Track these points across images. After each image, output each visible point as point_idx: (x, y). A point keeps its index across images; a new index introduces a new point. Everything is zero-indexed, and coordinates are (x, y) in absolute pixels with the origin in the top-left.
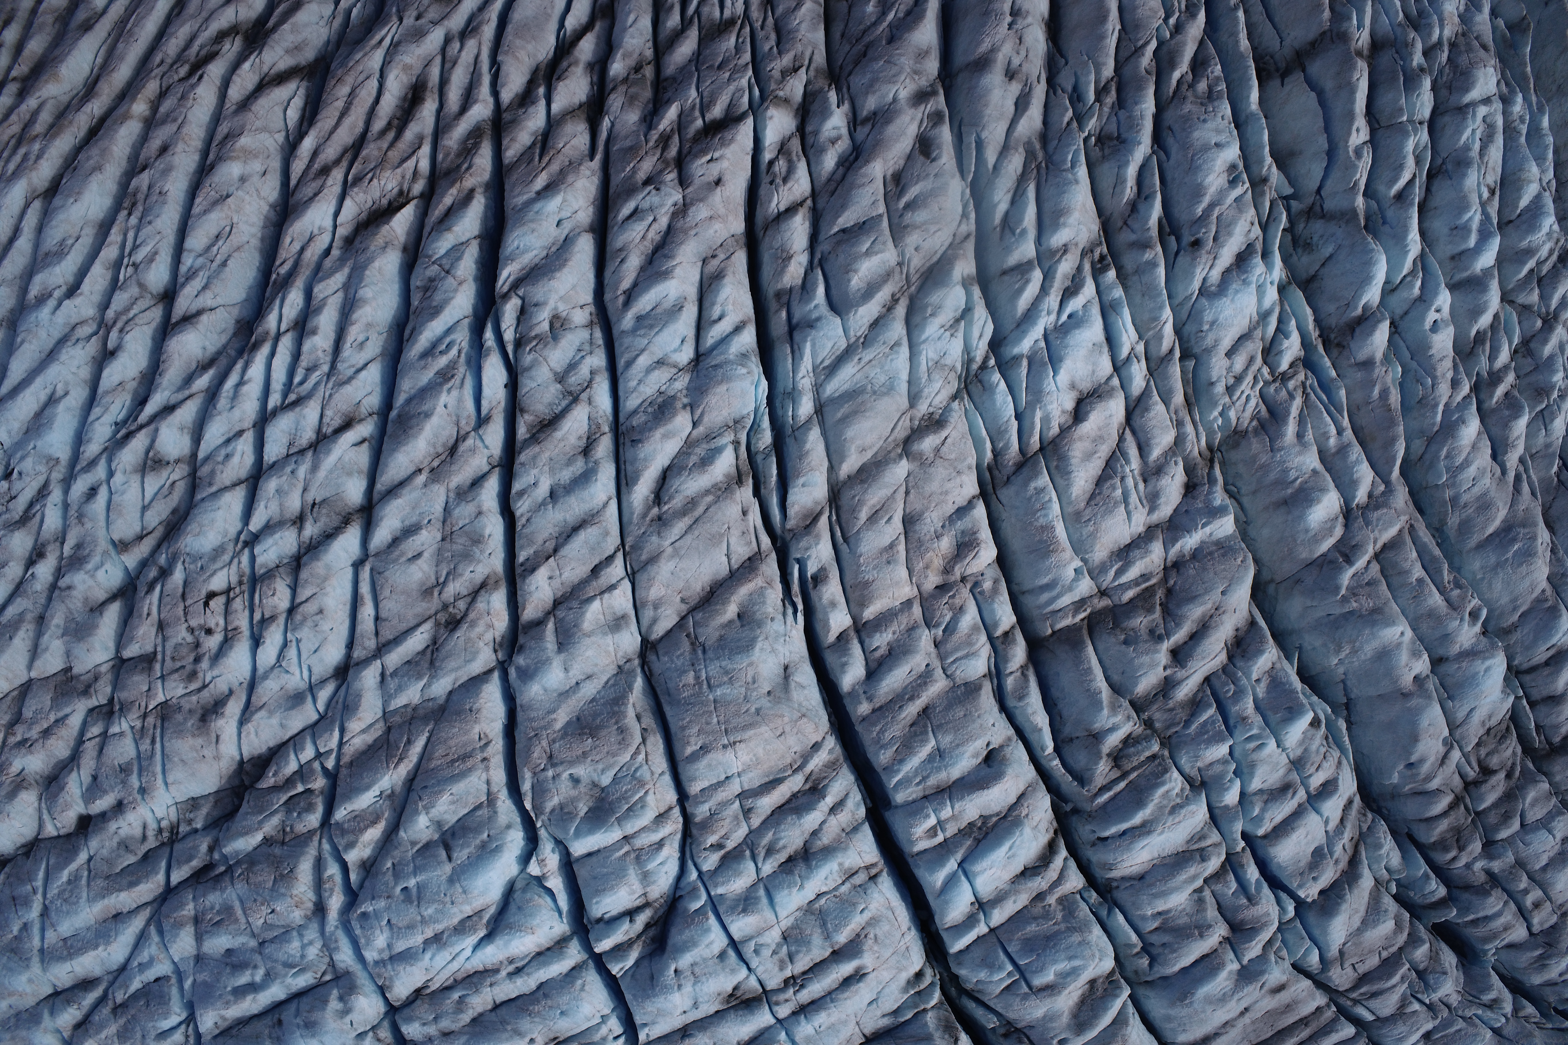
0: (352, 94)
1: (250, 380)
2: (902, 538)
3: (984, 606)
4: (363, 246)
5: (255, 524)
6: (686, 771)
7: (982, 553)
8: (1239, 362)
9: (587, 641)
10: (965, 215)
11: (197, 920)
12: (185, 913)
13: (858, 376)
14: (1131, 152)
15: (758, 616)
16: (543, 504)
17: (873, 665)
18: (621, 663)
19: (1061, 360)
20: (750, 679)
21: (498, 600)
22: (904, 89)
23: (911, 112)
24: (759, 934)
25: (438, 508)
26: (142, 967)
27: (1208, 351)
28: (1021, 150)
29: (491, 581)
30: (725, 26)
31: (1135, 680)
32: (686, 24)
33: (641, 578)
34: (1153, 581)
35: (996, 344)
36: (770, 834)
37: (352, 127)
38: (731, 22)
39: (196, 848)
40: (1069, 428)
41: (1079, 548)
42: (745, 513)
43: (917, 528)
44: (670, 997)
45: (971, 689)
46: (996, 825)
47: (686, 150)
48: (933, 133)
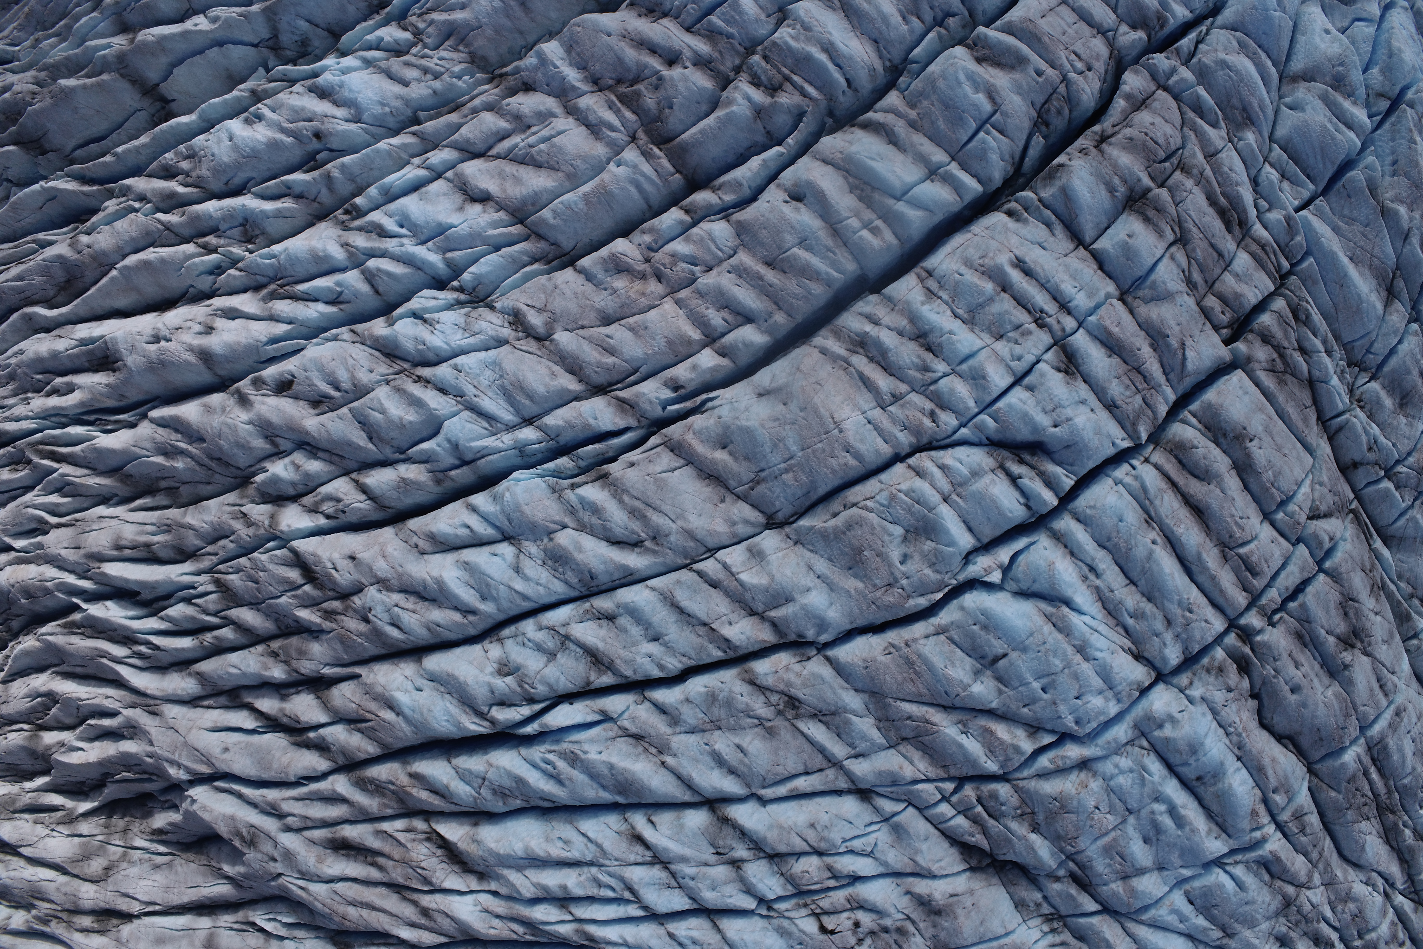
0: (353, 904)
1: (622, 937)
2: (622, 322)
3: (668, 238)
4: (481, 862)
5: (750, 904)
6: (873, 460)
7: (620, 249)
8: (411, 74)
9: (778, 577)
10: (335, 338)
11: (1125, 877)
12: (1121, 890)
13: (490, 394)
14: (252, 211)
15: (719, 431)
16: (665, 645)
17: (740, 319)
18: (792, 543)
19: (440, 224)
20: (776, 424)
21: (762, 667)
22: (240, 417)
23: (257, 406)
24: (1002, 360)
25: (692, 739)
26: (1183, 919)
27: (407, 102)
28: (270, 304)
29: (747, 676)
30: (222, 587)
31: (701, 90)
32: (228, 622)
33: (711, 543)
34: (613, 97)
35: (440, 285)
36: (911, 372)
37: (383, 897)
38: (217, 582)
39: (1060, 894)
40: (497, 203)
41: (599, 168)
42: (632, 465)
43: (611, 311)
44: (1081, 426)
45: (741, 230)
46: (856, 177)
47: (332, 594)
48: (271, 383)
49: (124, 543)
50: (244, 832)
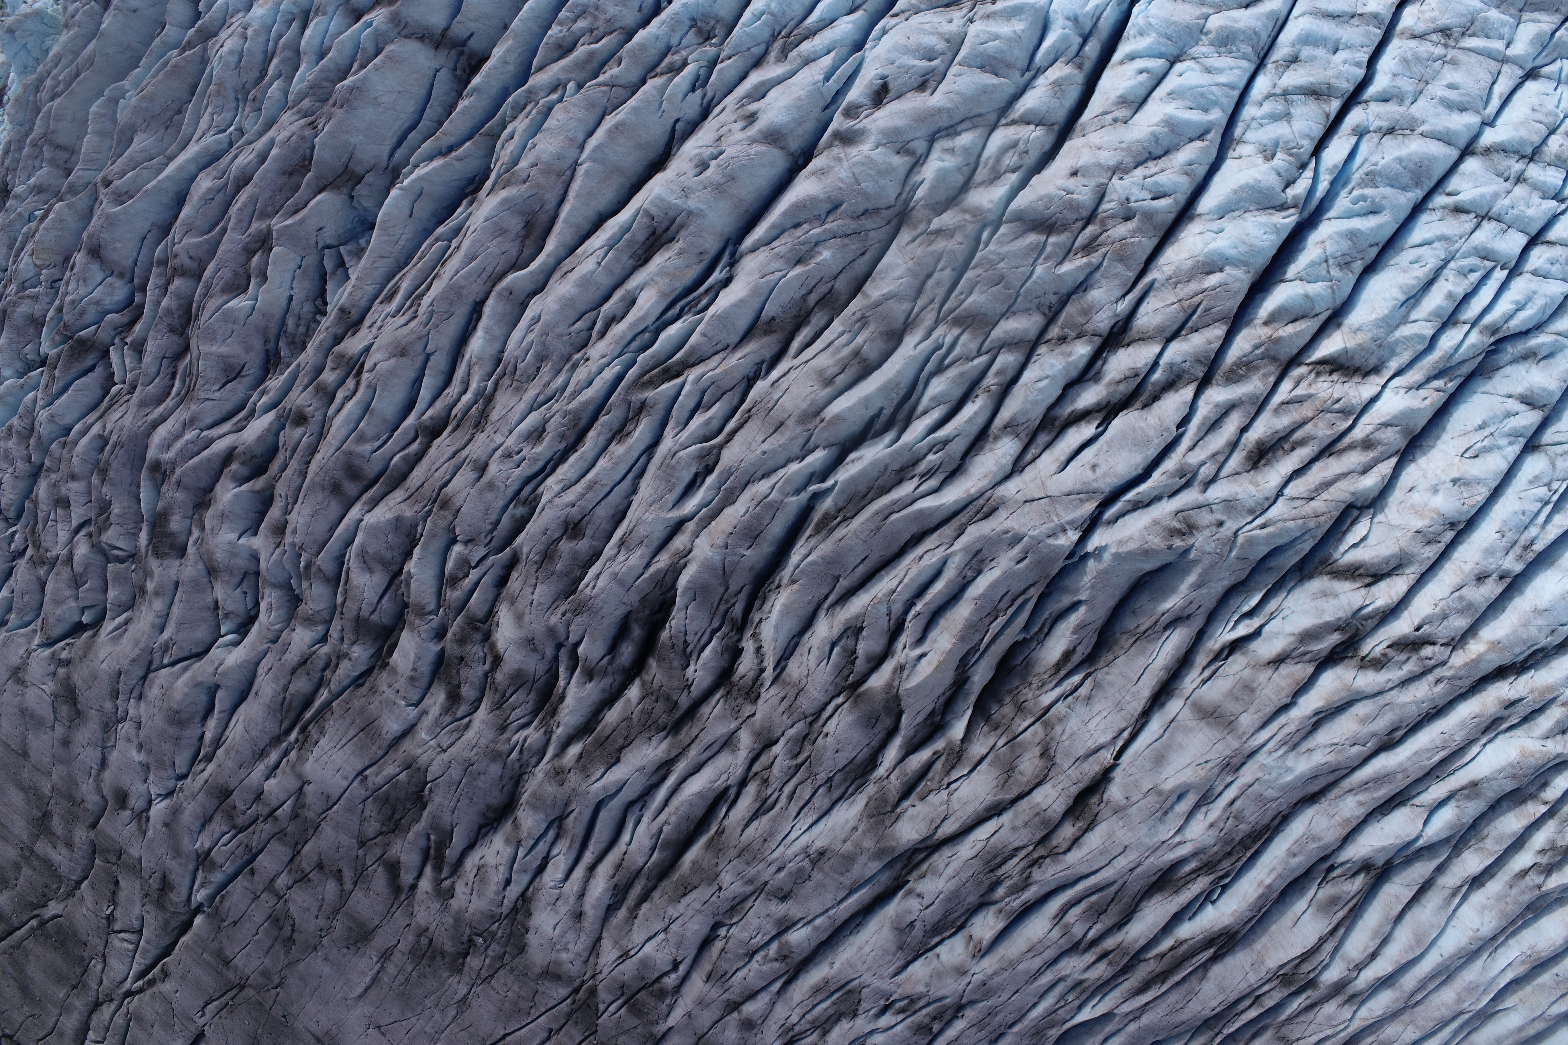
0: (1311, 497)
1: (1512, 302)
5: (1553, 206)
10: (884, 32)
16: (1349, 46)
21: (1407, 24)
22: (862, 149)
23: (872, 127)
25: (1421, 102)
29: (1407, 35)
37: (1326, 468)
47: (1080, 224)
48: (866, 101)
49: (831, 372)
50: (1176, 524)
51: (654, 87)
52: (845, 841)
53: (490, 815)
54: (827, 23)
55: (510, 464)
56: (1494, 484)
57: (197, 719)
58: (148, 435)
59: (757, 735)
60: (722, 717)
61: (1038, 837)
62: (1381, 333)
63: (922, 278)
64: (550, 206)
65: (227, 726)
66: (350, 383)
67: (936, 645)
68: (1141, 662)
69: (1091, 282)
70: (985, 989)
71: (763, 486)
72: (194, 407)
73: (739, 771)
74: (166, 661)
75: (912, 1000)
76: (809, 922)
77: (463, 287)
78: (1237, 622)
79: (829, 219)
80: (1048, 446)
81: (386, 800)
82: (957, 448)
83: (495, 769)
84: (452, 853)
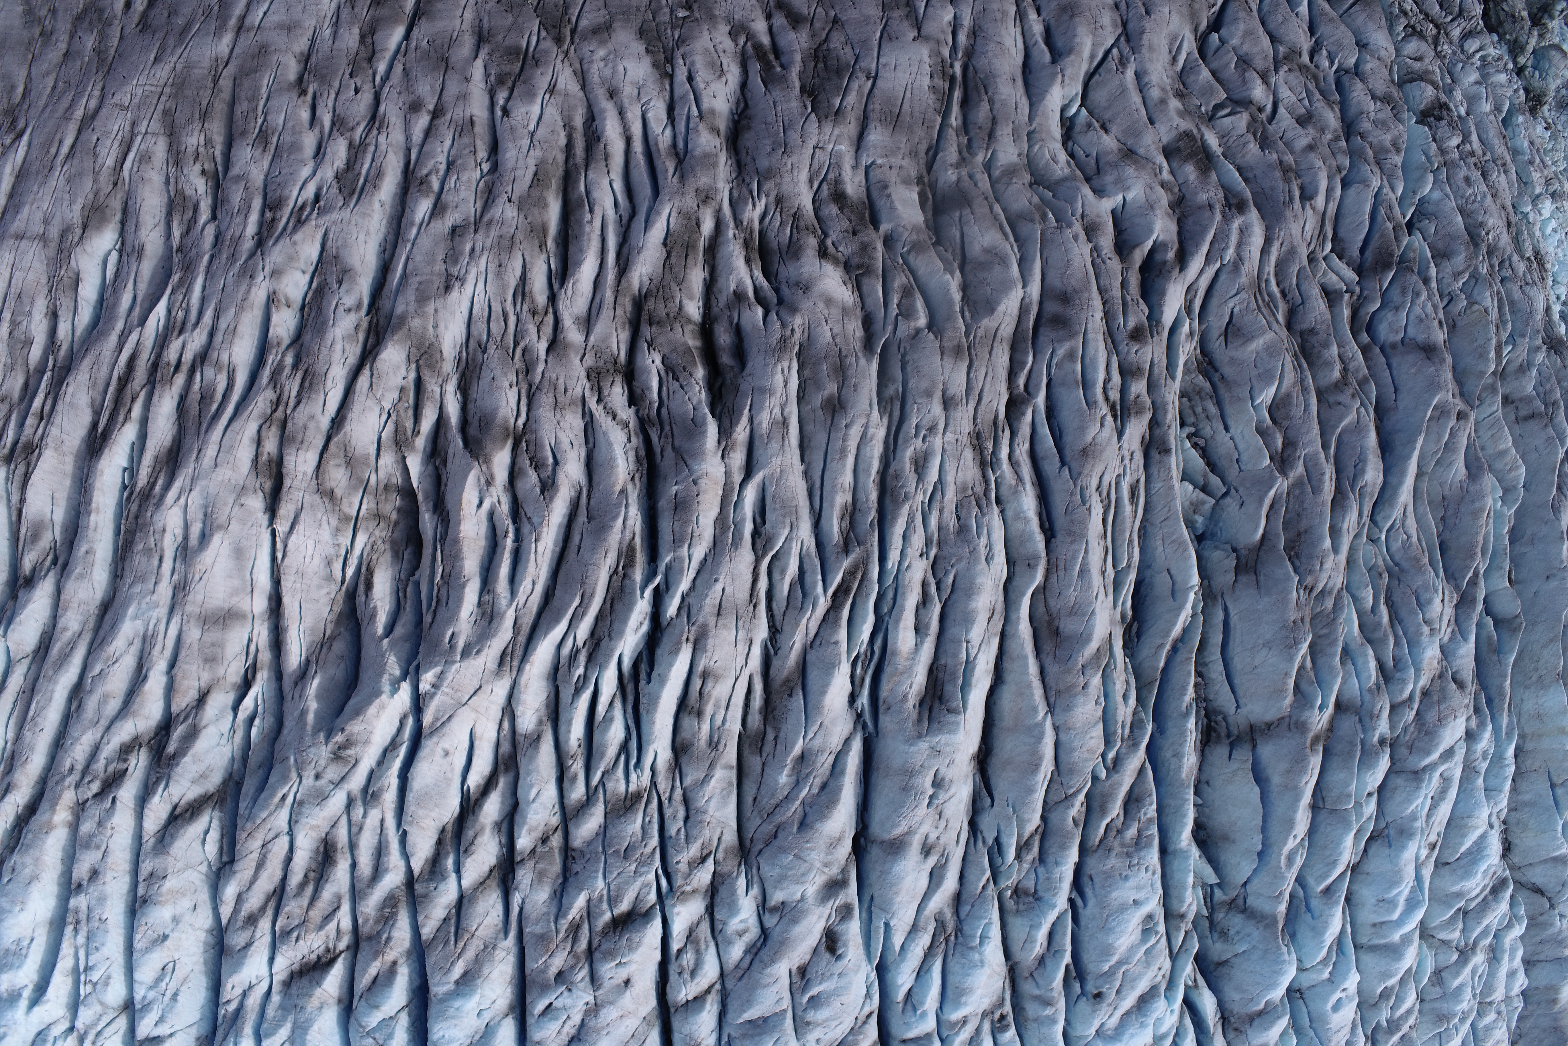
51: (1029, 821)
52: (436, 311)
53: (744, 122)
54: (922, 972)
55: (926, 423)
56: (135, 955)
57: (1052, 22)
58: (1267, 229)
59: (566, 346)
60: (606, 339)
61: (290, 424)
62: (302, 1018)
63: (692, 813)
64: (1048, 661)
65: (1023, 34)
66: (1115, 395)
67: (475, 521)
68: (308, 622)
69: (555, 903)
70: (248, 273)
71: (699, 552)
72: (1243, 280)
73: (561, 306)
74: (1115, 51)
75: (300, 223)
76: (421, 225)
77: (1072, 542)
78: (257, 706)
79: (800, 809)
80: (498, 745)
81: (839, 72)
82: (566, 693)
83: (763, 163)
84: (755, 67)
